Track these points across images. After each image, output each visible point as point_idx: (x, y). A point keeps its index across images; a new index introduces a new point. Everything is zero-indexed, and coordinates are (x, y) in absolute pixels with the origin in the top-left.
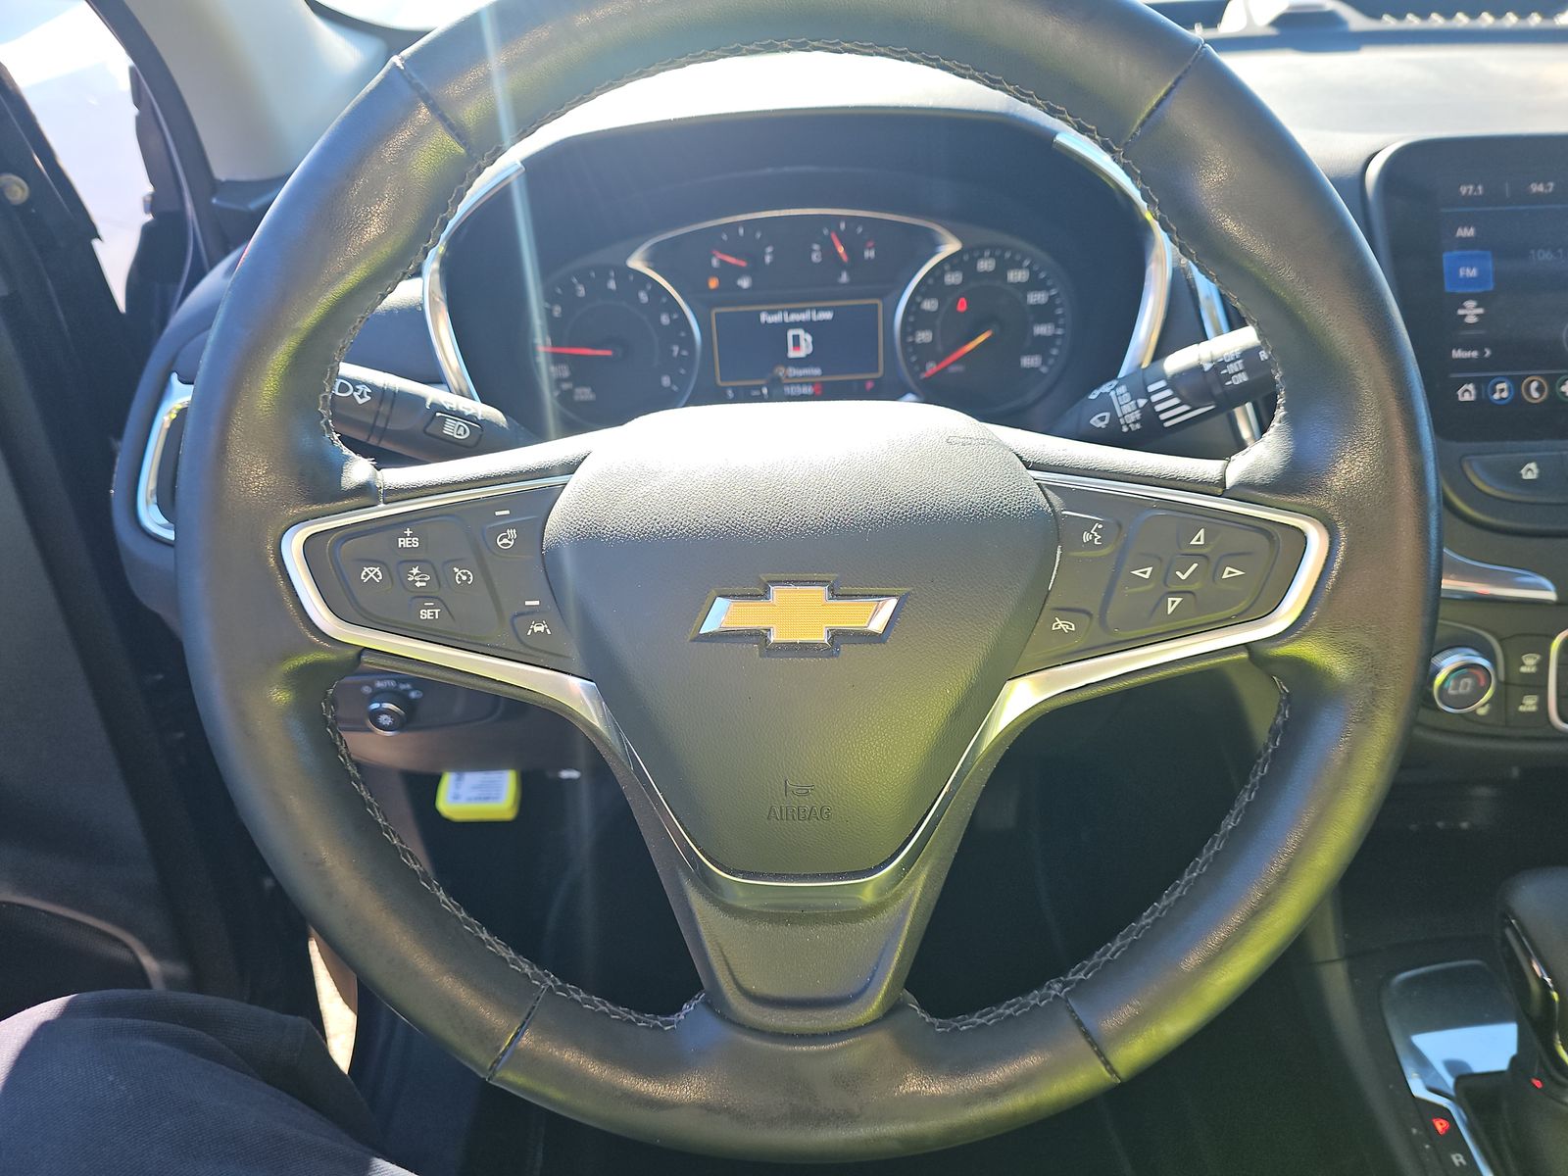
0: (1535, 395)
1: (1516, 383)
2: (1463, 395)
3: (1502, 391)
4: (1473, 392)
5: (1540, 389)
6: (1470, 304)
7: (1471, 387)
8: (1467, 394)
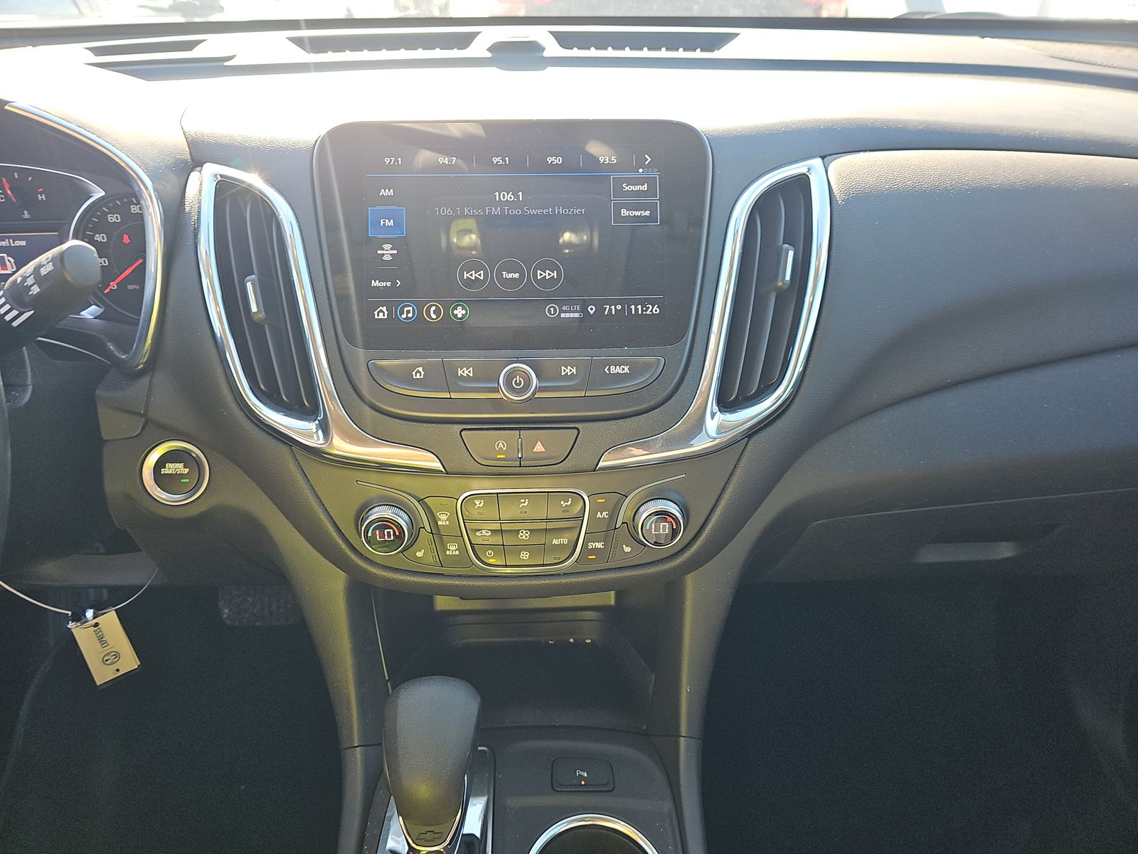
0: (434, 316)
1: (419, 307)
2: (378, 316)
3: (408, 312)
4: (386, 313)
5: (437, 312)
6: (387, 246)
7: (384, 309)
8: (382, 314)
